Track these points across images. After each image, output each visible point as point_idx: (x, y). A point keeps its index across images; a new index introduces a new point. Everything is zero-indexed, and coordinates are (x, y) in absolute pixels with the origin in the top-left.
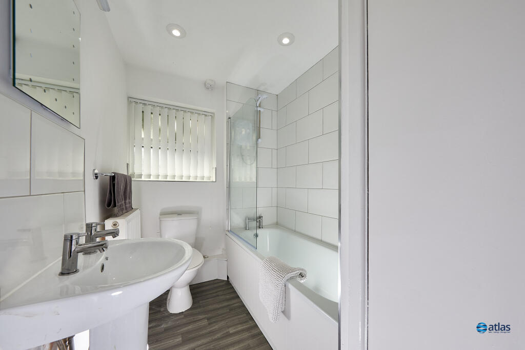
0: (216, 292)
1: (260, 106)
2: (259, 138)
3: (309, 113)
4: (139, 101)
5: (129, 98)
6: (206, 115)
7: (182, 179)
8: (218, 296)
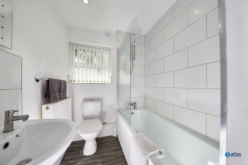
0: (110, 144)
1: (135, 42)
2: (134, 59)
3: (164, 41)
4: (74, 44)
5: (70, 43)
6: (107, 50)
7: (98, 82)
8: (110, 147)
